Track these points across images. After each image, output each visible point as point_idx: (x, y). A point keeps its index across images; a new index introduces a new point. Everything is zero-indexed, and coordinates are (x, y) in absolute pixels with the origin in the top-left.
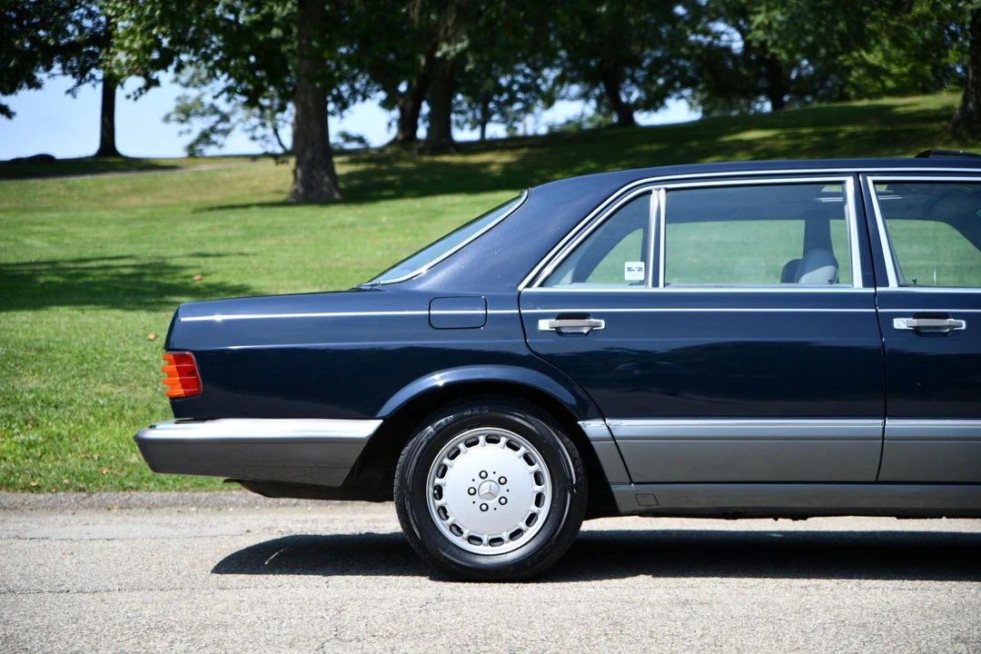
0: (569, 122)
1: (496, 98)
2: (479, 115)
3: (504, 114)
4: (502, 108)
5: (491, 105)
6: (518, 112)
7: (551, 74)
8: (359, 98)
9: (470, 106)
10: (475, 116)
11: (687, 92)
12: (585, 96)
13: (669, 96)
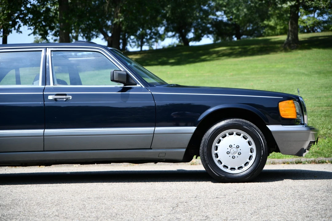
0: (170, 45)
1: (146, 37)
2: (140, 43)
3: (148, 43)
4: (148, 41)
5: (144, 40)
6: (153, 42)
9: (137, 40)
10: (138, 43)
11: (210, 36)
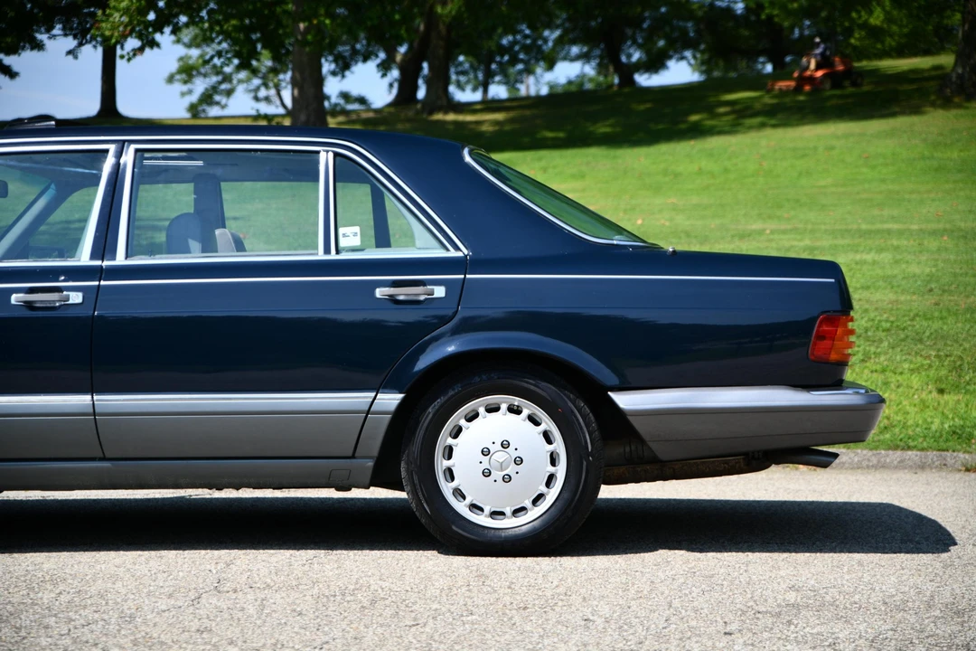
0: (570, 82)
1: (498, 59)
2: (480, 76)
3: (506, 75)
4: (503, 70)
5: (494, 66)
6: (520, 72)
7: (552, 35)
8: (361, 58)
9: (472, 66)
10: (476, 77)
11: (688, 54)
12: (585, 57)
13: (670, 57)
